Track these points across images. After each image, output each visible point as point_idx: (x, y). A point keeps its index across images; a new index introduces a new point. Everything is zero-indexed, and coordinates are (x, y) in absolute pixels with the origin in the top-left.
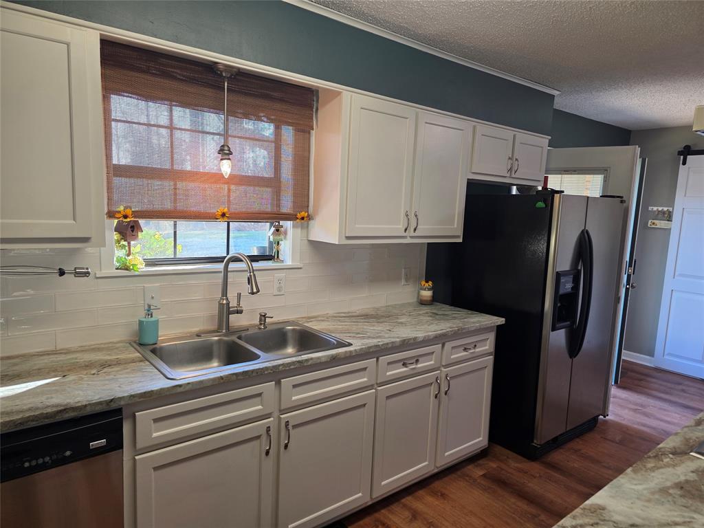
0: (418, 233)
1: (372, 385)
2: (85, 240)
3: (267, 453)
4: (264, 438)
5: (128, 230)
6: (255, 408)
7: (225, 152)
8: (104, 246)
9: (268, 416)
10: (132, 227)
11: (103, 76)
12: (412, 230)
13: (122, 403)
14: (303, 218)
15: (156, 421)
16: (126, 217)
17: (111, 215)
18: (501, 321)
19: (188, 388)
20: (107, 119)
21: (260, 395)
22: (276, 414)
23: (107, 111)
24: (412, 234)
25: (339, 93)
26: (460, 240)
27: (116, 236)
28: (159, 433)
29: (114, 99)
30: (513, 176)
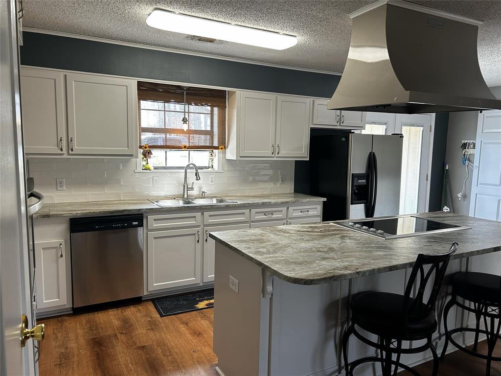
0: (279, 155)
1: (248, 222)
2: (131, 155)
3: (198, 241)
4: (197, 235)
5: (147, 154)
6: (192, 222)
7: (185, 120)
8: (138, 158)
9: (199, 226)
10: (149, 153)
11: (138, 94)
12: (277, 153)
13: (143, 211)
14: (222, 149)
15: (155, 220)
16: (146, 148)
17: (141, 147)
18: (325, 199)
19: (166, 209)
20: (139, 109)
21: (195, 217)
22: (202, 226)
23: (139, 107)
24: (277, 155)
25: (235, 92)
26: (308, 159)
27: (142, 156)
28: (156, 225)
29: (142, 102)
30: (342, 124)
